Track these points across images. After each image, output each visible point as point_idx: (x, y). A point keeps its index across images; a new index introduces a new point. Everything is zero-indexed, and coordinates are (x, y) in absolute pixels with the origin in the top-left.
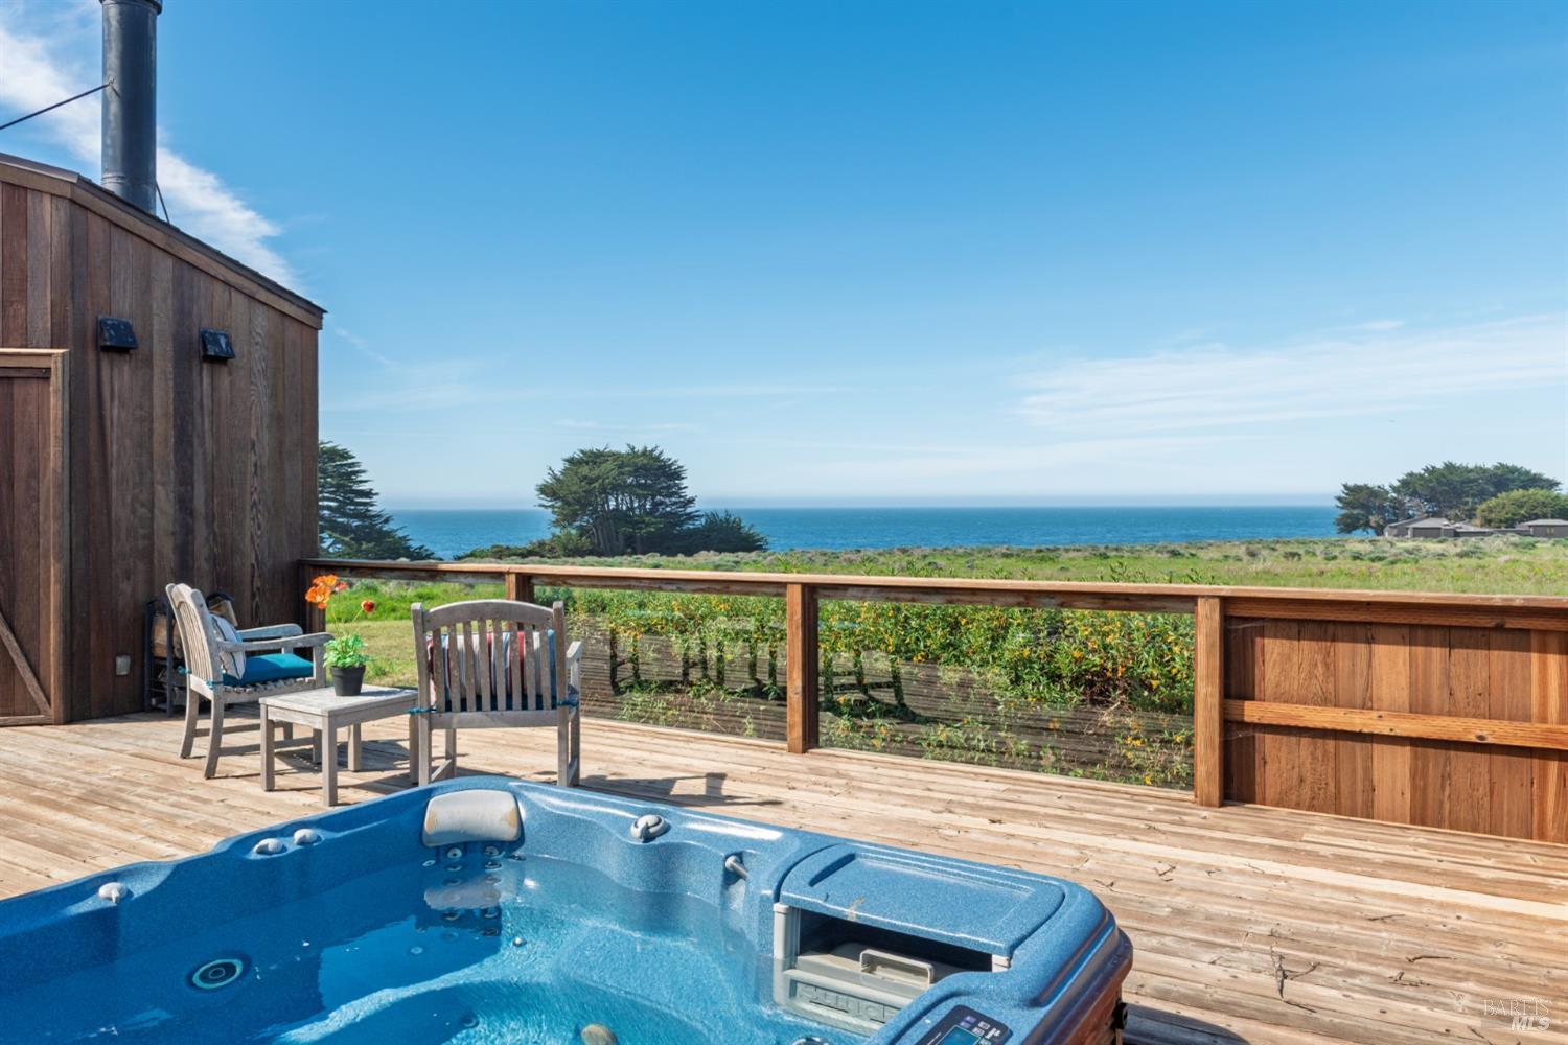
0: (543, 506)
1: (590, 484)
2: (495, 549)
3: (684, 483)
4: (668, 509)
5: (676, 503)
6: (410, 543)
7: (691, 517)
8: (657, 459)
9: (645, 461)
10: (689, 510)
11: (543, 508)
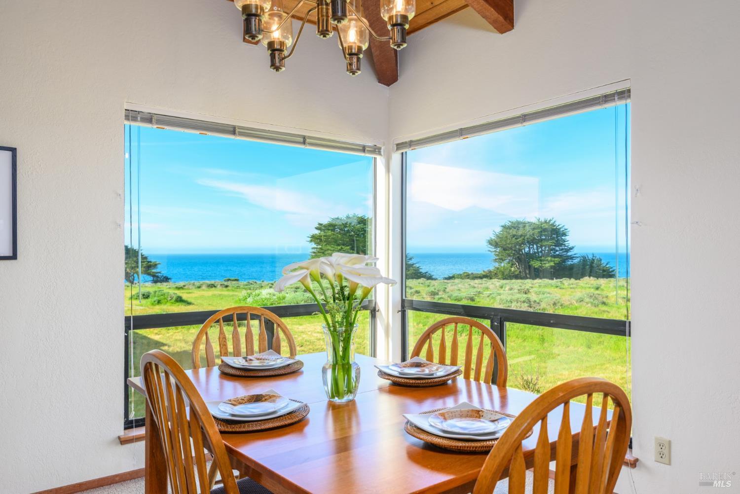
0: (490, 251)
1: (516, 239)
2: (466, 274)
3: (567, 238)
4: (557, 253)
5: (562, 249)
6: (421, 270)
7: (572, 258)
8: (553, 225)
9: (547, 227)
10: (569, 254)
11: (490, 252)
